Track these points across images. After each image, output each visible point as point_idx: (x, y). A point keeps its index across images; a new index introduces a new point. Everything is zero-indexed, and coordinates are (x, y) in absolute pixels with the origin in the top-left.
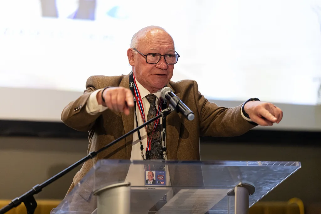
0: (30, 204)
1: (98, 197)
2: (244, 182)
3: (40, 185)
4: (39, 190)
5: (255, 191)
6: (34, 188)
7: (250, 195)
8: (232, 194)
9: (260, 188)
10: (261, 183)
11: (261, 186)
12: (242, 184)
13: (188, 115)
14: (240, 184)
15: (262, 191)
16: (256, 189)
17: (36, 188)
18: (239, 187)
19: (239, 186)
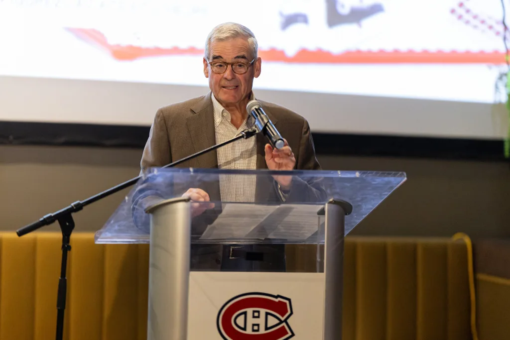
0: (66, 224)
1: (151, 215)
2: (337, 197)
3: (81, 202)
4: (79, 207)
5: (353, 211)
6: (73, 204)
7: (346, 214)
8: (322, 212)
9: (359, 205)
10: (359, 199)
11: (360, 203)
12: (334, 200)
13: (276, 142)
14: (331, 200)
15: (361, 209)
16: (353, 207)
17: (75, 205)
18: (330, 205)
19: (330, 203)
